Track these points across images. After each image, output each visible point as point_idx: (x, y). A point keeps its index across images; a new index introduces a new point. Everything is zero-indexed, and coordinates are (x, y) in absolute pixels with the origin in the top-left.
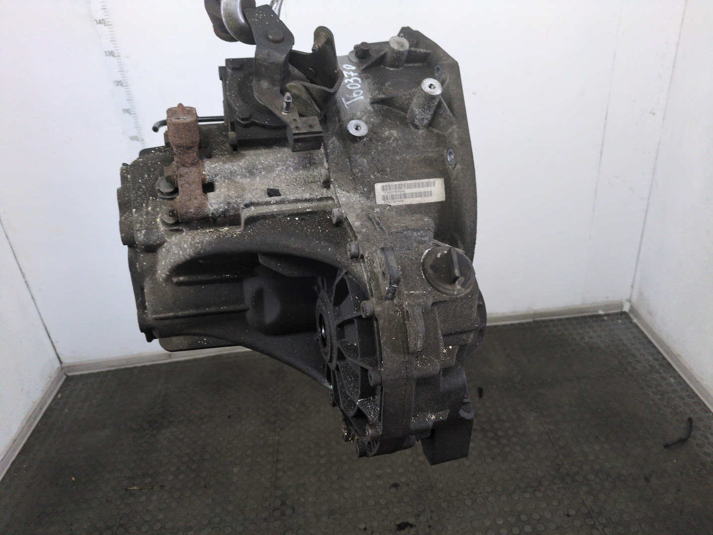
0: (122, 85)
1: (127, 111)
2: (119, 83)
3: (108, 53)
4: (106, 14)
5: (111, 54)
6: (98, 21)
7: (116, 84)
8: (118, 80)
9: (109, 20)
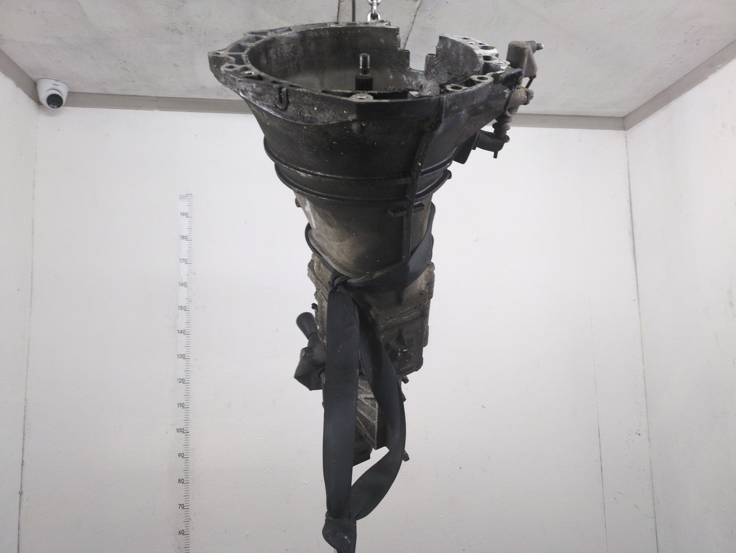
0: (184, 383)
1: (181, 405)
2: (182, 381)
3: (180, 356)
4: (188, 326)
5: (183, 356)
6: (180, 331)
7: (179, 381)
8: (182, 378)
9: (189, 331)
